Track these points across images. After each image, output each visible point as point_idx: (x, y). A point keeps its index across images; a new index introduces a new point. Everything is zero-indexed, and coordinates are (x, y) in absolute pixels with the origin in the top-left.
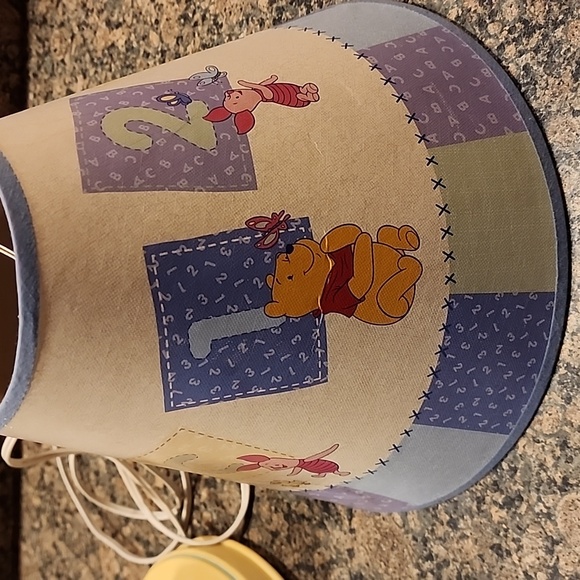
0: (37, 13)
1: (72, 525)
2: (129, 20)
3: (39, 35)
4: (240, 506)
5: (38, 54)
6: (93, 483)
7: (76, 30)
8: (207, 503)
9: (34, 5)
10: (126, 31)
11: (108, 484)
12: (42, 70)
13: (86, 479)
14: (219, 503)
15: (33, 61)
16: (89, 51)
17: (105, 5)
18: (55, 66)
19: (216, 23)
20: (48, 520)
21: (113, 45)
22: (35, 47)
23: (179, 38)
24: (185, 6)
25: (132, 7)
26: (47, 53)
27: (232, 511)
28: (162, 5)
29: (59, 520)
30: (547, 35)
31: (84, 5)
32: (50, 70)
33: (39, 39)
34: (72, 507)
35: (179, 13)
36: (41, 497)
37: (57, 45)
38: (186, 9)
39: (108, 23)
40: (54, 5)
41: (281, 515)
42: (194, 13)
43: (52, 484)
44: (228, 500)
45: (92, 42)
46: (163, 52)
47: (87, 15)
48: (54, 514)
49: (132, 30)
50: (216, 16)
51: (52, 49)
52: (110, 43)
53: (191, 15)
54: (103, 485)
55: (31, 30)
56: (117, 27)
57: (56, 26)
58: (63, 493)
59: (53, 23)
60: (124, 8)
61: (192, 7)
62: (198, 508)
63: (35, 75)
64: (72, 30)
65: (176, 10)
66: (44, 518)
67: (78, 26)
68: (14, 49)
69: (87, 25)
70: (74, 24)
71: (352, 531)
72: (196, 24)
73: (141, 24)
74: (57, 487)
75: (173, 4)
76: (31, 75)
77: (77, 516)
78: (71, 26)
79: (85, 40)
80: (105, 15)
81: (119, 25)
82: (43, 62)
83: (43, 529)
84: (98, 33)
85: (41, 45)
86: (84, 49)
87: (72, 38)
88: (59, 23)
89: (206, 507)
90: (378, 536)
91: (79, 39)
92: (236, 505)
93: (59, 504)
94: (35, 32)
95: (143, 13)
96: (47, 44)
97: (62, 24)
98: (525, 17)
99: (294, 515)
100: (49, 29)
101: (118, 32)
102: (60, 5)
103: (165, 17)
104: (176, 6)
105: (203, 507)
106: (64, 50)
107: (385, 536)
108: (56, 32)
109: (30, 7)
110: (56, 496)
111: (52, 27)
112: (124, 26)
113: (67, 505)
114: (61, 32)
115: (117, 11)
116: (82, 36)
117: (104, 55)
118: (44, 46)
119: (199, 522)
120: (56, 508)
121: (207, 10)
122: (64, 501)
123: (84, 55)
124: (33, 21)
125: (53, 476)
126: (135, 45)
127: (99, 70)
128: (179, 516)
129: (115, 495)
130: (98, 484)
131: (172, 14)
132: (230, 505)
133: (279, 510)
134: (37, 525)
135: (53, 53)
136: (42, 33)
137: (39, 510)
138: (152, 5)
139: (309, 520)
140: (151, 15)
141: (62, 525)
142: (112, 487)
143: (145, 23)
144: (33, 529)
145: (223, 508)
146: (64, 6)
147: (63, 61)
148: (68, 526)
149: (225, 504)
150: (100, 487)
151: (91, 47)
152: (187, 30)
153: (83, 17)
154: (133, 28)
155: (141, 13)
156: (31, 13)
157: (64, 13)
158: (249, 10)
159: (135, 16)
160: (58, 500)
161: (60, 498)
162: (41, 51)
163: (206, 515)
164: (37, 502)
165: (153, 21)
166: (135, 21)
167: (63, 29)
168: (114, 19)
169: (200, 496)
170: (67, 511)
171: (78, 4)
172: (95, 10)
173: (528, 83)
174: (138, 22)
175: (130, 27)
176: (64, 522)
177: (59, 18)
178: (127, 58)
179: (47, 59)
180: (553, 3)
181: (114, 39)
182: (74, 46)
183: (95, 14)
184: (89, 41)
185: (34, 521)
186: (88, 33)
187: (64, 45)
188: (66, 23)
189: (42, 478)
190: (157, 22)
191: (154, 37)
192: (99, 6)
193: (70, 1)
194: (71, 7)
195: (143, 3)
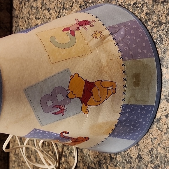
0: (15, 14)
1: (24, 166)
2: (42, 17)
3: (16, 21)
4: (74, 164)
5: (15, 26)
6: (30, 154)
8: (64, 162)
9: (14, 12)
10: (41, 20)
11: (35, 155)
12: (17, 31)
13: (28, 153)
14: (68, 162)
15: (14, 28)
16: (30, 26)
17: (35, 13)
18: (20, 30)
20: (17, 164)
22: (14, 24)
24: (58, 14)
25: (43, 13)
26: (18, 26)
27: (72, 165)
28: (51, 13)
29: (20, 164)
30: (166, 26)
31: (29, 13)
33: (16, 22)
35: (56, 16)
36: (15, 157)
37: (21, 24)
38: (59, 14)
39: (36, 18)
40: (20, 12)
41: (86, 167)
43: (18, 154)
44: (70, 161)
45: (31, 23)
47: (30, 16)
48: (19, 163)
52: (36, 24)
53: (60, 16)
54: (33, 155)
55: (13, 19)
57: (21, 18)
58: (22, 157)
59: (20, 17)
60: (40, 14)
61: (60, 14)
62: (61, 163)
64: (25, 20)
65: (56, 15)
66: (16, 164)
67: (27, 19)
68: (8, 25)
69: (30, 18)
70: (26, 18)
74: (20, 155)
75: (55, 13)
76: (13, 32)
77: (25, 163)
78: (25, 18)
79: (29, 23)
80: (35, 15)
81: (39, 19)
82: (17, 29)
83: (16, 167)
84: (33, 21)
85: (16, 24)
86: (29, 25)
87: (25, 22)
88: (21, 17)
89: (64, 163)
91: (27, 22)
92: (73, 163)
93: (20, 160)
94: (14, 20)
95: (46, 15)
96: (18, 23)
97: (22, 18)
98: (160, 20)
99: (90, 167)
100: (19, 19)
101: (39, 21)
102: (22, 12)
103: (52, 17)
104: (56, 13)
105: (63, 163)
106: (23, 25)
108: (21, 20)
109: (13, 12)
110: (19, 157)
111: (19, 18)
112: (40, 19)
113: (23, 160)
114: (22, 20)
115: (38, 14)
116: (28, 21)
118: (17, 24)
119: (62, 168)
120: (20, 161)
122: (22, 159)
124: (14, 17)
125: (19, 151)
128: (56, 167)
129: (37, 158)
130: (32, 154)
131: (54, 16)
132: (71, 163)
133: (86, 165)
134: (14, 166)
135: (20, 26)
137: (15, 161)
138: (49, 13)
140: (48, 16)
141: (21, 166)
142: (36, 156)
143: (47, 18)
144: (13, 167)
145: (69, 164)
146: (23, 12)
147: (22, 28)
148: (23, 166)
149: (69, 163)
150: (32, 155)
151: (31, 25)
153: (28, 16)
155: (45, 15)
156: (13, 14)
157: (23, 15)
159: (43, 16)
160: (20, 159)
161: (21, 158)
163: (64, 166)
164: (14, 159)
165: (49, 18)
166: (43, 18)
167: (23, 19)
168: (37, 17)
169: (62, 160)
170: (23, 162)
171: (27, 12)
172: (32, 14)
173: (160, 40)
174: (44, 18)
175: (42, 19)
176: (22, 165)
177: (21, 16)
179: (18, 28)
180: (168, 16)
181: (38, 23)
182: (26, 24)
183: (32, 15)
185: (13, 164)
186: (30, 21)
187: (23, 24)
188: (23, 17)
189: (16, 152)
192: (33, 13)
193: (25, 11)
194: (25, 13)
195: (46, 12)
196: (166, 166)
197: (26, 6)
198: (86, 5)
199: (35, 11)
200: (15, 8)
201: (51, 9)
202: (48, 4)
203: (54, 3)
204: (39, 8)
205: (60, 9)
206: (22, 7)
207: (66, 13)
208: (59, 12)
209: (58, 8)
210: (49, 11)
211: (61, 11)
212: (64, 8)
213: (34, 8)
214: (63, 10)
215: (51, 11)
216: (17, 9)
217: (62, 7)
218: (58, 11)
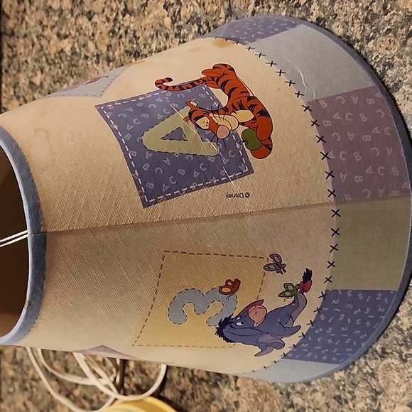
0: (7, 28)
1: (37, 389)
2: (73, 33)
3: (9, 43)
4: (158, 374)
5: (8, 56)
6: (52, 359)
7: (35, 40)
8: (134, 372)
9: (5, 22)
10: (71, 40)
11: (62, 359)
12: (12, 67)
13: (47, 356)
14: (143, 371)
15: (5, 61)
16: (45, 55)
17: (56, 23)
18: (21, 65)
19: (135, 36)
20: (20, 386)
21: (62, 51)
22: (6, 51)
23: (109, 46)
24: (113, 24)
25: (76, 24)
26: (15, 56)
27: (152, 376)
28: (96, 23)
29: (28, 385)
30: (363, 47)
31: (41, 23)
32: (17, 67)
33: (9, 46)
34: (37, 377)
35: (109, 29)
36: (14, 370)
37: (22, 50)
38: (114, 26)
39: (58, 35)
40: (20, 22)
41: (187, 379)
42: (119, 29)
43: (22, 360)
44: (149, 369)
45: (47, 49)
46: (98, 56)
47: (43, 30)
48: (24, 381)
49: (75, 40)
50: (135, 31)
51: (19, 53)
52: (60, 49)
53: (117, 30)
54: (59, 360)
55: (3, 40)
57: (21, 37)
58: (30, 367)
59: (19, 35)
60: (69, 25)
61: (118, 25)
62: (128, 375)
63: (6, 71)
64: (32, 40)
65: (107, 27)
66: (16, 385)
67: (37, 37)
69: (43, 37)
70: (34, 36)
71: (237, 389)
72: (121, 37)
73: (82, 36)
74: (26, 362)
75: (104, 23)
76: (3, 71)
77: (40, 382)
78: (32, 37)
79: (42, 47)
80: (56, 29)
81: (66, 37)
82: (12, 62)
83: (16, 393)
84: (51, 42)
85: (10, 50)
86: (42, 53)
87: (33, 45)
88: (23, 34)
89: (133, 374)
90: (256, 392)
91: (37, 46)
92: (154, 373)
93: (27, 375)
94: (6, 40)
95: (83, 28)
96: (14, 49)
97: (25, 36)
98: (348, 34)
99: (196, 379)
100: (16, 39)
101: (66, 41)
102: (24, 23)
103: (99, 31)
104: (107, 24)
105: (131, 375)
106: (27, 54)
107: (260, 392)
108: (21, 41)
109: (2, 24)
110: (25, 368)
111: (18, 37)
112: (70, 37)
113: (34, 375)
114: (25, 41)
115: (64, 27)
116: (40, 44)
117: (56, 57)
118: (12, 51)
119: (129, 385)
120: (25, 377)
121: (128, 27)
122: (31, 372)
123: (41, 57)
124: (5, 33)
125: (23, 354)
126: (78, 50)
127: (53, 68)
128: (114, 382)
129: (68, 367)
130: (55, 359)
131: (104, 29)
132: (151, 372)
133: (186, 375)
134: (11, 390)
135: (19, 56)
136: (11, 42)
137: (13, 379)
138: (90, 23)
139: (207, 382)
140: (89, 30)
141: (29, 389)
142: (66, 362)
143: (85, 35)
144: (9, 393)
145: (146, 374)
146: (27, 23)
147: (26, 61)
148: (34, 390)
149: (147, 372)
150: (57, 362)
151: (46, 52)
152: (114, 41)
153: (40, 31)
154: (76, 39)
155: (81, 29)
156: (3, 28)
157: (26, 28)
158: (158, 27)
159: (77, 30)
160: (27, 372)
161: (28, 369)
162: (10, 54)
163: (134, 380)
164: (11, 373)
165: (91, 34)
166: (77, 34)
167: (26, 39)
168: (63, 32)
169: (129, 366)
170: (33, 379)
171: (36, 22)
172: (49, 27)
174: (80, 34)
175: (73, 38)
176: (32, 387)
177: (23, 31)
178: (72, 59)
179: (15, 60)
180: (366, 25)
181: (63, 46)
182: (34, 51)
183: (49, 29)
184: (45, 48)
185: (9, 387)
186: (44, 42)
187: (27, 50)
188: (28, 35)
189: (15, 356)
190: (93, 35)
191: (91, 45)
192: (51, 23)
193: (32, 20)
194: (32, 23)
195: (83, 21)
196: (368, 361)
197: (33, 8)
199: (56, 18)
200: (8, 13)
201: (94, 13)
202: (87, 2)
204: (67, 12)
205: (117, 14)
206: (25, 11)
207: (131, 22)
208: (115, 20)
209: (112, 10)
210: (90, 19)
211: (121, 17)
212: (126, 11)
213: (55, 11)
214: (124, 15)
215: (95, 19)
216: (12, 15)
217: (122, 7)
218: (112, 18)
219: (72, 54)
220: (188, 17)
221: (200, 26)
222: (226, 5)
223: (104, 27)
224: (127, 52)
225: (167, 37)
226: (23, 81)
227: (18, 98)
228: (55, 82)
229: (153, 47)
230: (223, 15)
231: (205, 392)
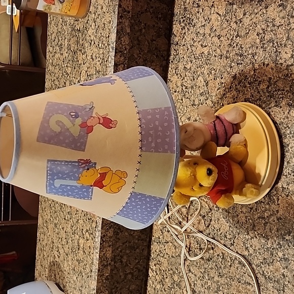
0: (174, 41)
2: (209, 45)
7: (189, 47)
10: (208, 48)
12: (175, 60)
15: (171, 57)
17: (201, 39)
18: (180, 59)
19: (241, 47)
21: (203, 53)
22: (173, 52)
23: (228, 51)
24: (230, 41)
25: (211, 40)
28: (222, 40)
31: (193, 39)
32: (178, 60)
35: (228, 43)
37: (181, 52)
39: (202, 45)
40: (182, 39)
42: (234, 43)
46: (221, 55)
47: (194, 43)
50: (241, 45)
51: (179, 53)
53: (232, 44)
56: (205, 47)
59: (181, 45)
60: (208, 41)
61: (233, 41)
63: (172, 62)
68: (165, 53)
69: (194, 46)
70: (189, 45)
71: (278, 204)
72: (234, 47)
75: (226, 40)
76: (170, 61)
79: (192, 51)
80: (201, 43)
84: (198, 49)
85: (175, 52)
86: (192, 53)
90: (287, 205)
91: (190, 50)
94: (173, 47)
95: (215, 43)
96: (177, 51)
97: (184, 45)
100: (179, 46)
103: (223, 44)
106: (184, 54)
107: (289, 205)
108: (182, 48)
109: (172, 39)
115: (205, 42)
116: (192, 49)
117: (199, 56)
121: (238, 43)
123: (192, 56)
124: (173, 44)
126: (211, 53)
127: (197, 60)
136: (176, 48)
139: (264, 203)
140: (218, 44)
143: (216, 46)
146: (185, 39)
147: (183, 57)
151: (195, 53)
152: (231, 49)
153: (192, 43)
154: (211, 47)
156: (172, 41)
157: (185, 42)
158: (253, 43)
162: (175, 54)
167: (184, 47)
168: (204, 44)
171: (191, 39)
174: (213, 45)
177: (183, 43)
178: (208, 57)
179: (177, 56)
181: (204, 51)
182: (188, 52)
183: (197, 42)
184: (194, 51)
186: (194, 48)
187: (184, 52)
188: (186, 45)
190: (220, 46)
191: (218, 51)
192: (199, 40)
193: (188, 38)
195: (216, 39)
197: (190, 32)
198: (264, 33)
199: (202, 37)
200: (176, 34)
201: (221, 36)
202: (218, 30)
203: (227, 30)
204: (207, 35)
205: (233, 37)
206: (185, 33)
207: (240, 41)
208: (232, 39)
209: (231, 35)
210: (219, 39)
211: (235, 38)
212: (238, 35)
213: (201, 34)
214: (236, 38)
216: (178, 35)
217: (236, 34)
218: (230, 38)
219: (208, 54)
220: (268, 39)
221: (273, 44)
222: (287, 35)
223: (226, 43)
224: (236, 54)
225: (257, 48)
226: (181, 66)
227: (177, 74)
228: (197, 68)
229: (250, 52)
230: (285, 39)
231: (263, 207)
